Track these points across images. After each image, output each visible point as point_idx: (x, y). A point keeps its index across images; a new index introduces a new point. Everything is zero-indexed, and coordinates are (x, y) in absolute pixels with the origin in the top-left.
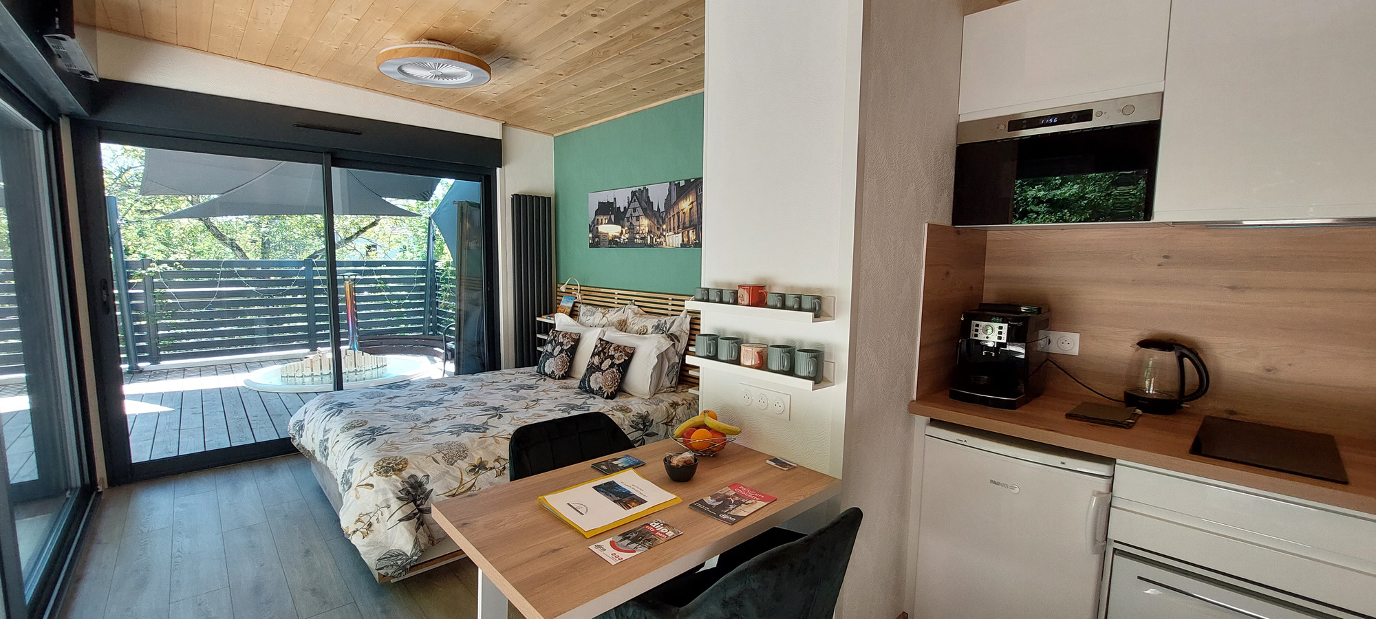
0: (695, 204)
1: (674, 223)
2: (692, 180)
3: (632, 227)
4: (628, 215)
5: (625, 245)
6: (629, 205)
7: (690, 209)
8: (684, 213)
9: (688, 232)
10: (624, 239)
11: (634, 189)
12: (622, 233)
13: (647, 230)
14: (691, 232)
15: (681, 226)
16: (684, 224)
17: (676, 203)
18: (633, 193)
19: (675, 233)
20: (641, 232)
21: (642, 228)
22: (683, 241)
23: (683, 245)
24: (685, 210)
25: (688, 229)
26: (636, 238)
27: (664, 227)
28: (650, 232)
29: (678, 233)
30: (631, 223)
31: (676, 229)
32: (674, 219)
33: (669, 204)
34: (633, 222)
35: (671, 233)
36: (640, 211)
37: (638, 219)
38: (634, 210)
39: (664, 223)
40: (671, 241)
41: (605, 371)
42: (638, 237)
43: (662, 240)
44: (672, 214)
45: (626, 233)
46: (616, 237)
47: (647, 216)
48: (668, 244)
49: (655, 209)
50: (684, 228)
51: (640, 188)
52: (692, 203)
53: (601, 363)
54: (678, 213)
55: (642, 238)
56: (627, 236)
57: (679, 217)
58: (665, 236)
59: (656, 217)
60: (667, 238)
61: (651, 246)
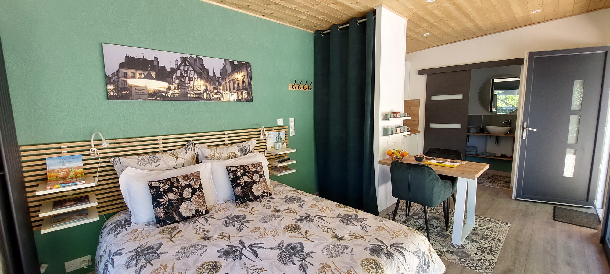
0: (246, 77)
1: (230, 86)
2: (243, 62)
3: (183, 85)
4: (178, 74)
5: (174, 98)
6: (179, 67)
7: (243, 79)
8: (238, 81)
9: (242, 92)
10: (172, 94)
11: (185, 56)
12: (169, 88)
13: (203, 88)
14: (244, 92)
15: (236, 89)
16: (238, 87)
17: (231, 74)
18: (184, 59)
19: (231, 92)
20: (195, 89)
21: (197, 86)
22: (238, 97)
23: (238, 100)
24: (239, 79)
25: (242, 91)
26: (190, 94)
27: (221, 88)
28: (206, 90)
29: (234, 92)
30: (182, 82)
31: (232, 89)
32: (229, 83)
33: (223, 73)
34: (185, 80)
35: (227, 92)
36: (192, 73)
37: (191, 79)
38: (186, 72)
39: (220, 85)
40: (228, 97)
41: (259, 181)
42: (192, 92)
43: (219, 96)
44: (227, 80)
45: (175, 88)
46: (159, 91)
47: (202, 78)
48: (225, 99)
49: (211, 74)
50: (239, 89)
51: (192, 56)
52: (244, 76)
53: (252, 178)
54: (233, 80)
55: (196, 94)
56: (177, 91)
57: (234, 83)
58: (222, 94)
59: (212, 80)
60: (224, 96)
61: (209, 99)
